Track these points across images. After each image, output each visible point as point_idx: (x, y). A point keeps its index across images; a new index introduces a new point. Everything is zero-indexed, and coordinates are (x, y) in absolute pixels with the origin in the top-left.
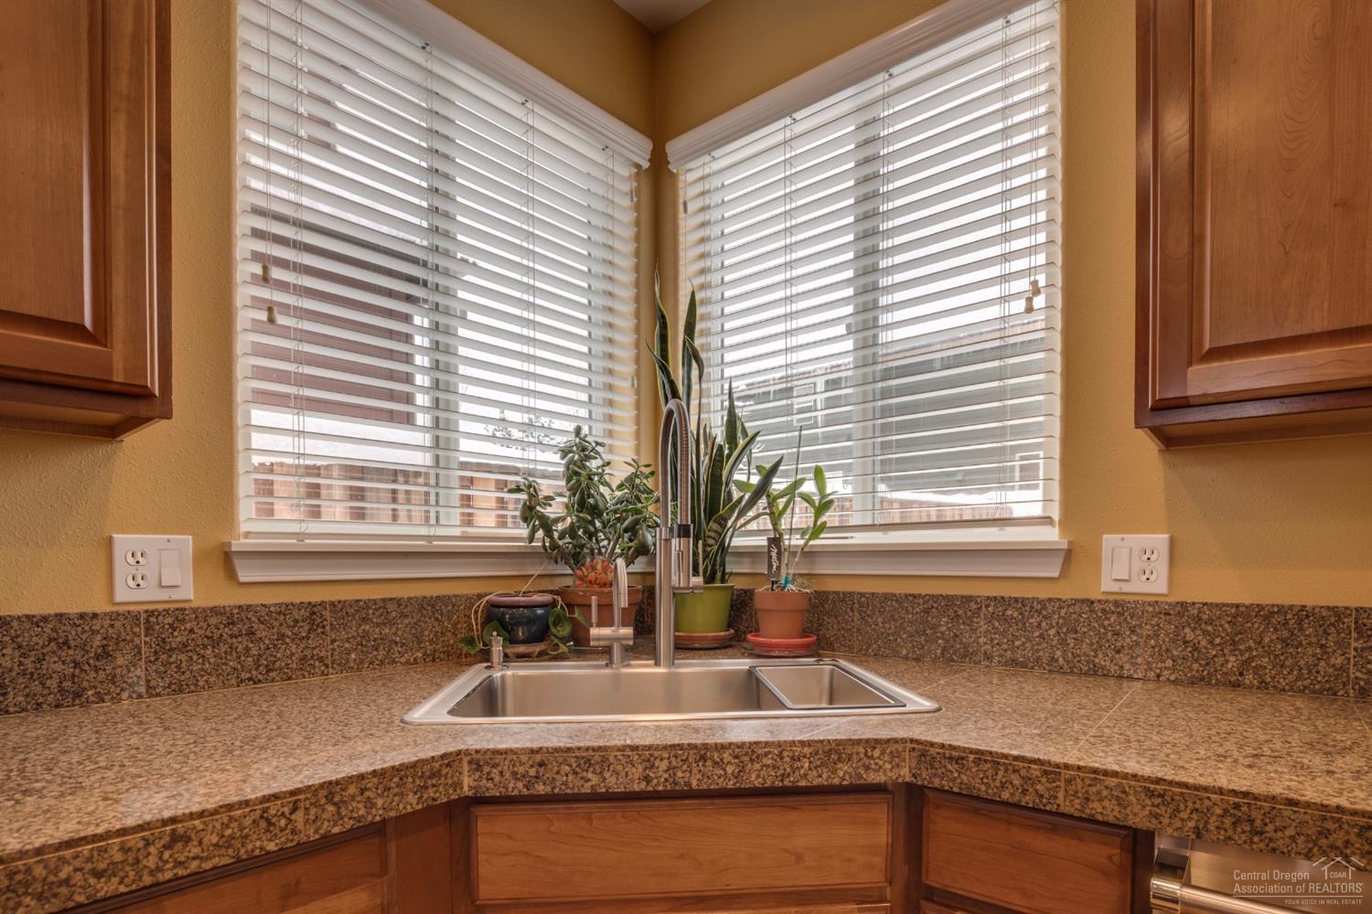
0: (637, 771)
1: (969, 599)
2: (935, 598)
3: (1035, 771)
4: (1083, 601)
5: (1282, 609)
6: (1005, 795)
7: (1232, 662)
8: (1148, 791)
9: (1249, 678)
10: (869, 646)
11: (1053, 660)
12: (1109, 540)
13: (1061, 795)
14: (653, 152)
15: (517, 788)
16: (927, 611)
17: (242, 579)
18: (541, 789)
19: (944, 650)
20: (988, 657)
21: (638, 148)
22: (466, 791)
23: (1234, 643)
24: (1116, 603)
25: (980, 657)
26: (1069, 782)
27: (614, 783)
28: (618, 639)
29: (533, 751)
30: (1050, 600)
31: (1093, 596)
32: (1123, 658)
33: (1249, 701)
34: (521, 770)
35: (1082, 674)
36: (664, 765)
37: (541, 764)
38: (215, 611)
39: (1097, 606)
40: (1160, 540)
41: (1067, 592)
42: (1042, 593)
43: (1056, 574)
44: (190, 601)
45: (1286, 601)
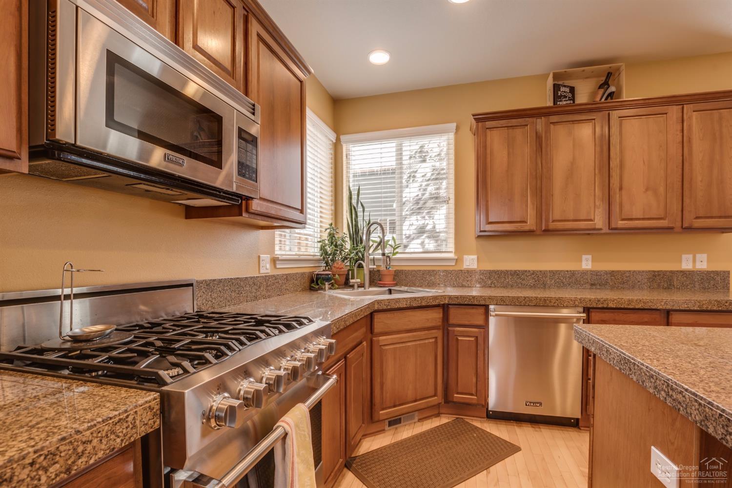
0: (405, 303)
1: (433, 271)
2: (425, 271)
3: (471, 297)
4: (460, 270)
5: (498, 271)
6: (466, 303)
7: (490, 282)
8: (489, 298)
9: (493, 285)
10: (408, 284)
11: (454, 284)
12: (466, 257)
13: (475, 301)
14: (337, 138)
15: (385, 307)
16: (423, 274)
17: (278, 267)
18: (389, 307)
19: (428, 284)
20: (439, 284)
21: (333, 136)
22: (376, 308)
23: (490, 278)
24: (467, 271)
25: (437, 284)
26: (477, 298)
27: (401, 306)
28: (357, 283)
29: (388, 300)
30: (453, 270)
31: (463, 269)
32: (469, 283)
33: (493, 289)
34: (386, 303)
35: (460, 287)
36: (409, 302)
37: (389, 302)
38: (274, 276)
39: (463, 271)
40: (475, 257)
41: (457, 268)
42: (451, 269)
43: (454, 264)
44: (269, 273)
45: (498, 269)
